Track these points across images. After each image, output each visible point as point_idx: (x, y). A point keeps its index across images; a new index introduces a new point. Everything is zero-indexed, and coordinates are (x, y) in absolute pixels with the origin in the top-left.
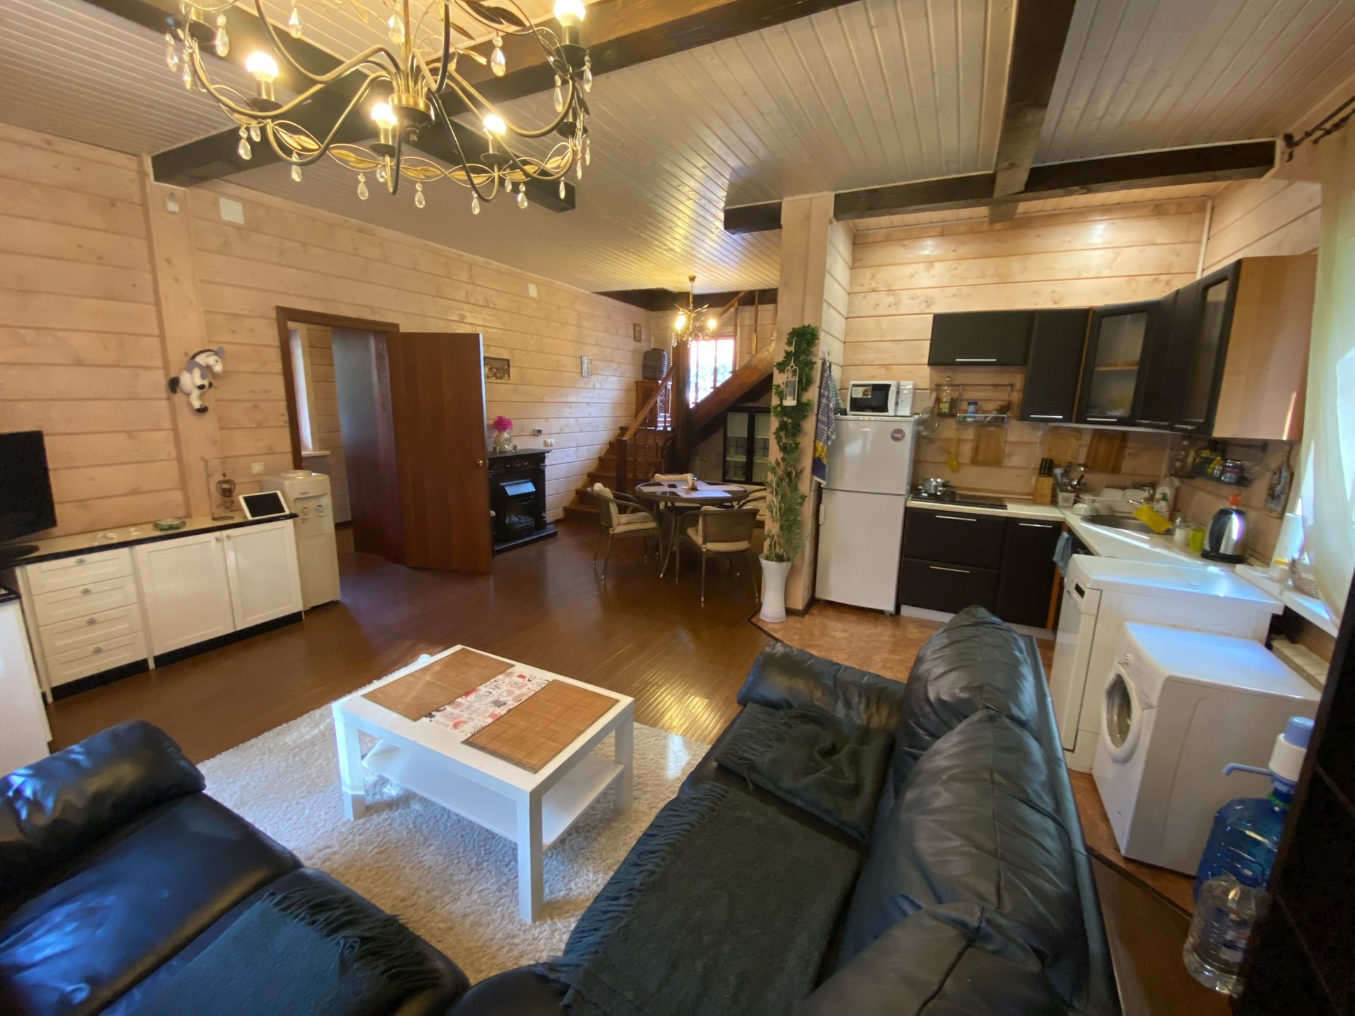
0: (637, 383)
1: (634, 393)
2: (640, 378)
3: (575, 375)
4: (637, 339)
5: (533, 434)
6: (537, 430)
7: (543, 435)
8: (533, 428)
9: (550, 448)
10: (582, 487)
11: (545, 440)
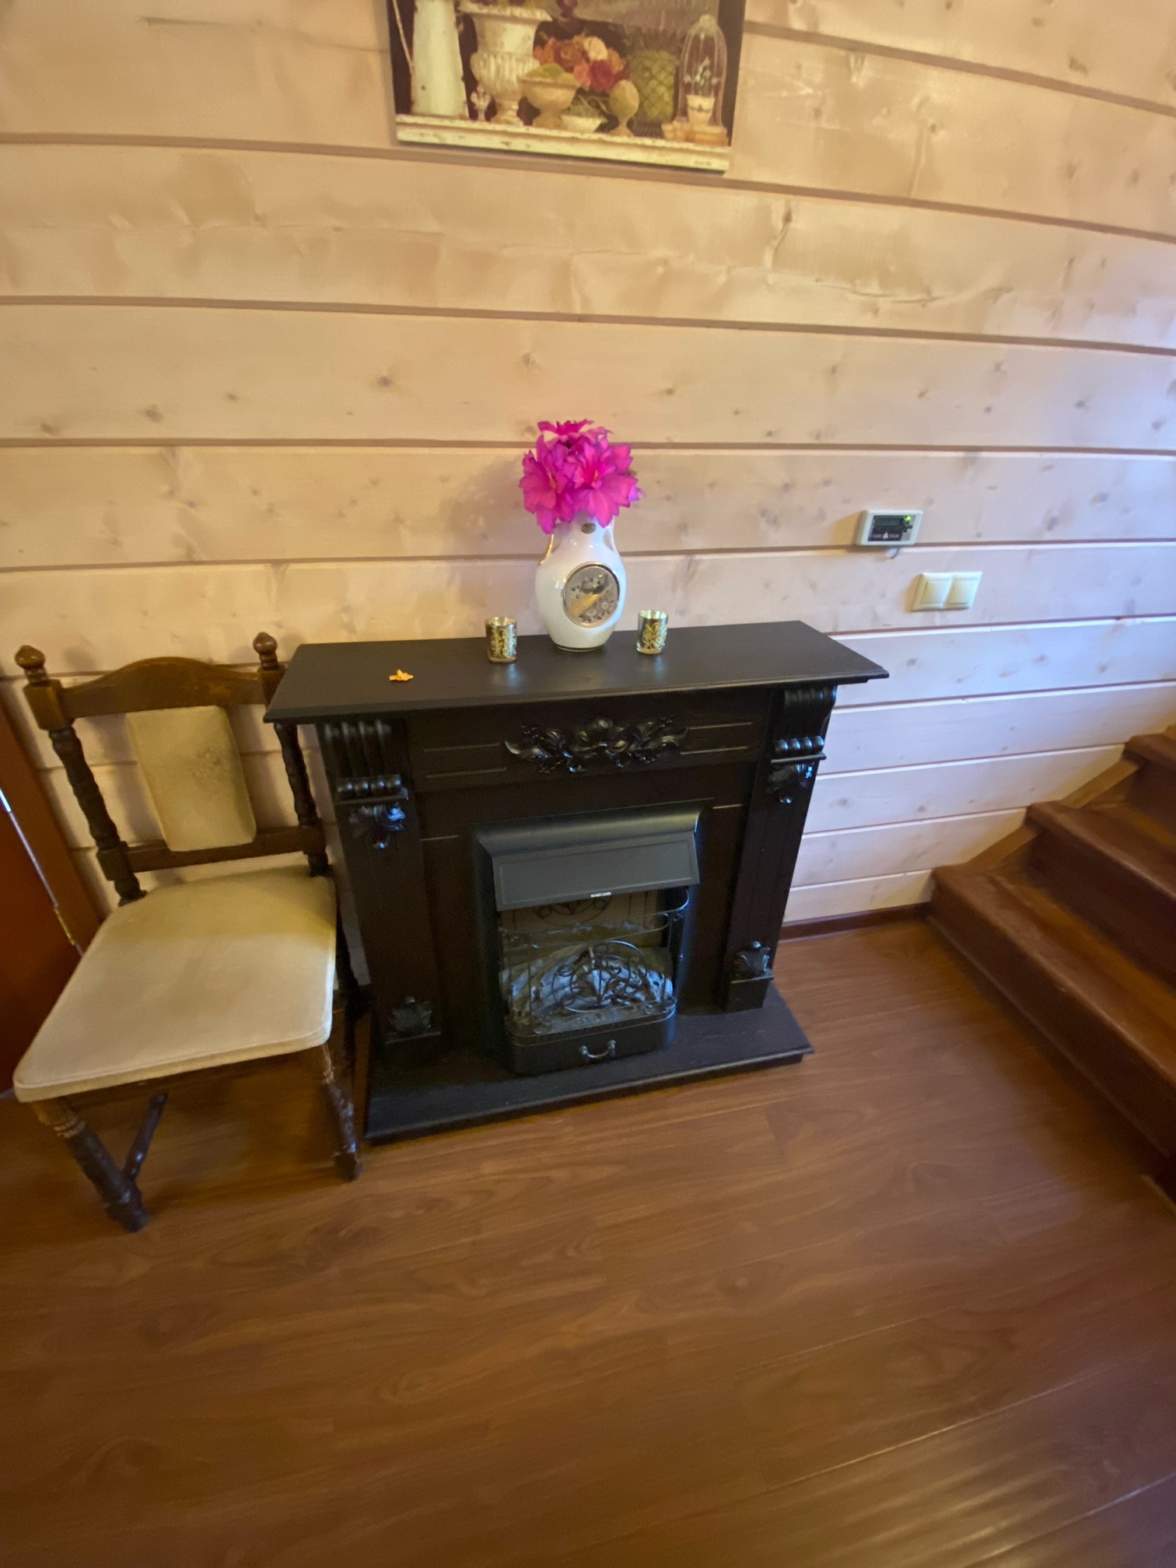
5: (847, 542)
6: (878, 519)
7: (916, 545)
8: (854, 509)
9: (938, 619)
10: (1064, 799)
11: (921, 577)
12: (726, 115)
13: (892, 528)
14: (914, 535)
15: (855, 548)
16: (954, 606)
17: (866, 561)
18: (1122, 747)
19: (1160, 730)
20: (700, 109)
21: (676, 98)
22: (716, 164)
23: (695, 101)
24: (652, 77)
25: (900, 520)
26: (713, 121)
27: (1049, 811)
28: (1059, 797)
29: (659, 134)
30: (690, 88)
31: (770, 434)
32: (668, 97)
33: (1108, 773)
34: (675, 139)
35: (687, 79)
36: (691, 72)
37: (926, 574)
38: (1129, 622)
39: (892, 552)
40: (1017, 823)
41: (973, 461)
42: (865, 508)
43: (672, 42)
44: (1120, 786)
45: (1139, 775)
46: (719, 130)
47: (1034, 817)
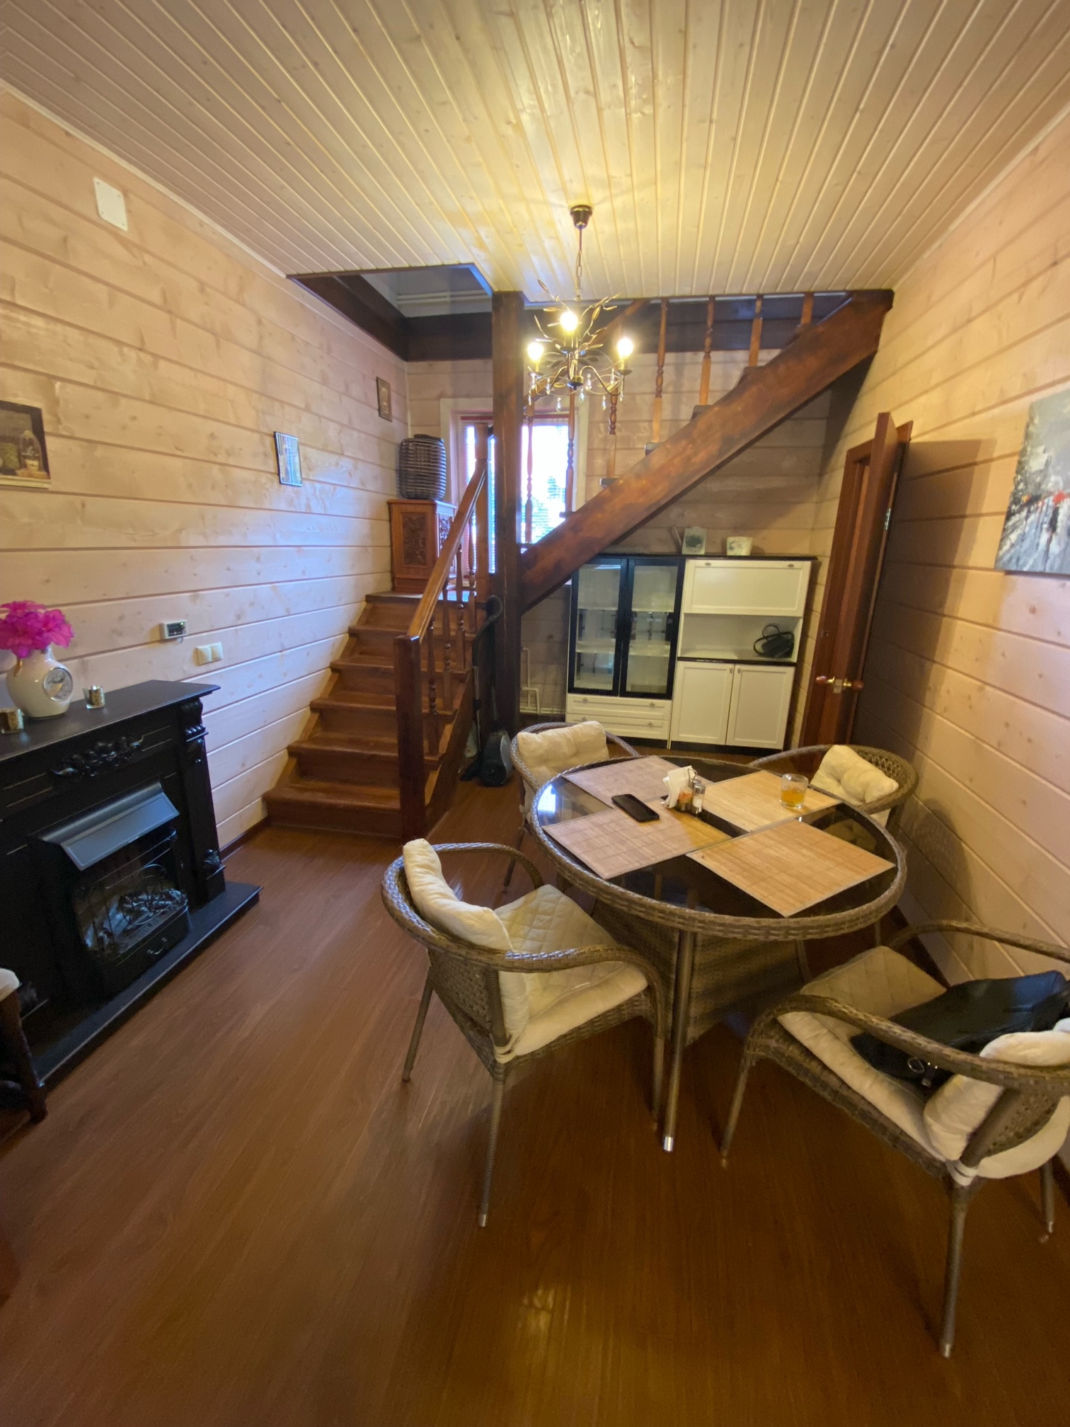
0: (389, 504)
1: (385, 526)
2: (393, 494)
3: (264, 479)
4: (383, 412)
5: (158, 638)
6: (169, 626)
7: (190, 635)
8: (155, 623)
9: (212, 666)
10: (301, 737)
11: (197, 649)
12: (45, 466)
13: (177, 629)
14: (187, 630)
15: (163, 641)
16: (216, 659)
17: (170, 646)
18: (309, 708)
19: (319, 696)
20: (33, 465)
21: (20, 461)
22: (46, 486)
23: (29, 462)
24: (7, 453)
25: (179, 625)
26: (40, 469)
27: (296, 745)
28: (297, 738)
29: (15, 474)
30: (25, 457)
31: (104, 595)
32: (16, 460)
33: (309, 721)
34: (23, 476)
35: (23, 454)
36: (25, 451)
37: (200, 647)
38: (285, 652)
39: (179, 640)
40: (286, 758)
41: (197, 596)
42: (161, 622)
43: (14, 440)
44: (316, 725)
45: (321, 717)
46: (44, 473)
47: (293, 752)
